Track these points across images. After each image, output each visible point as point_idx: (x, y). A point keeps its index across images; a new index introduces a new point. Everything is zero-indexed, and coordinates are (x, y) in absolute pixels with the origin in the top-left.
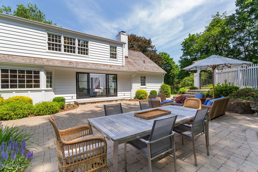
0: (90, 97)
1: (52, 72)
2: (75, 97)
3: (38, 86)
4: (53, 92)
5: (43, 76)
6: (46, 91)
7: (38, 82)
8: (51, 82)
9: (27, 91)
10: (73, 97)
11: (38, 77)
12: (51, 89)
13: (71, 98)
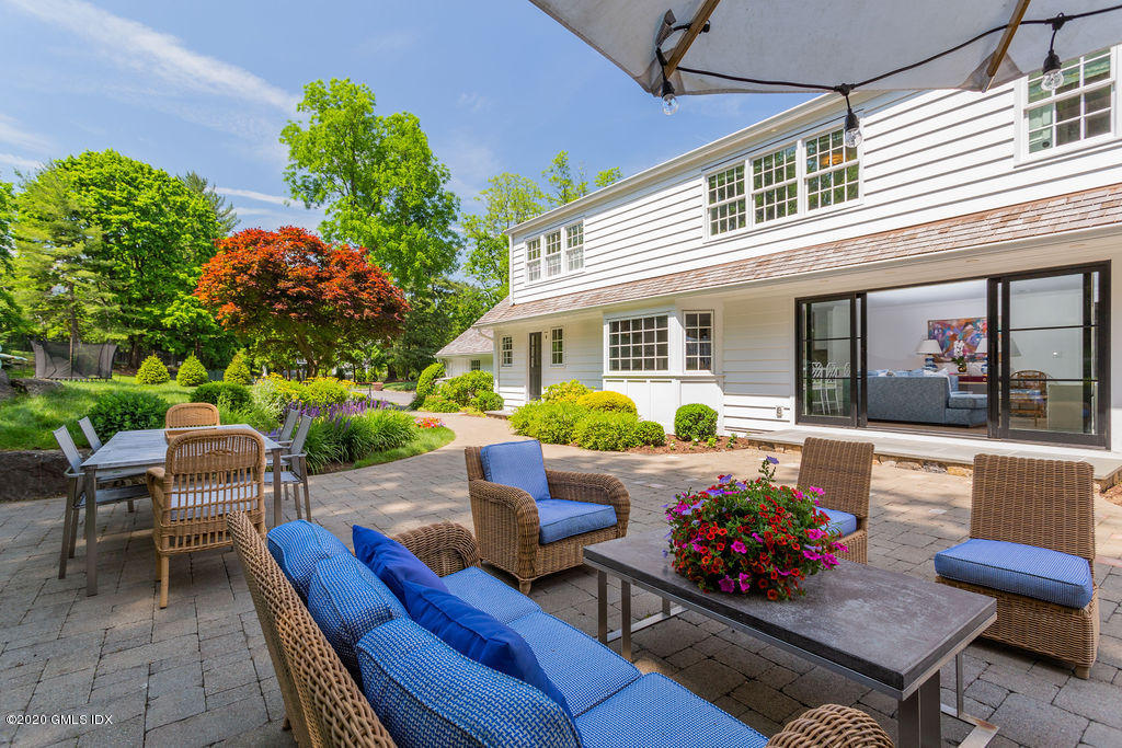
0: (869, 420)
1: (709, 315)
2: (790, 415)
3: (664, 365)
4: (715, 385)
5: (676, 332)
6: (684, 380)
7: (663, 350)
8: (706, 349)
9: (642, 379)
10: (784, 412)
11: (663, 336)
12: (706, 373)
13: (773, 414)
